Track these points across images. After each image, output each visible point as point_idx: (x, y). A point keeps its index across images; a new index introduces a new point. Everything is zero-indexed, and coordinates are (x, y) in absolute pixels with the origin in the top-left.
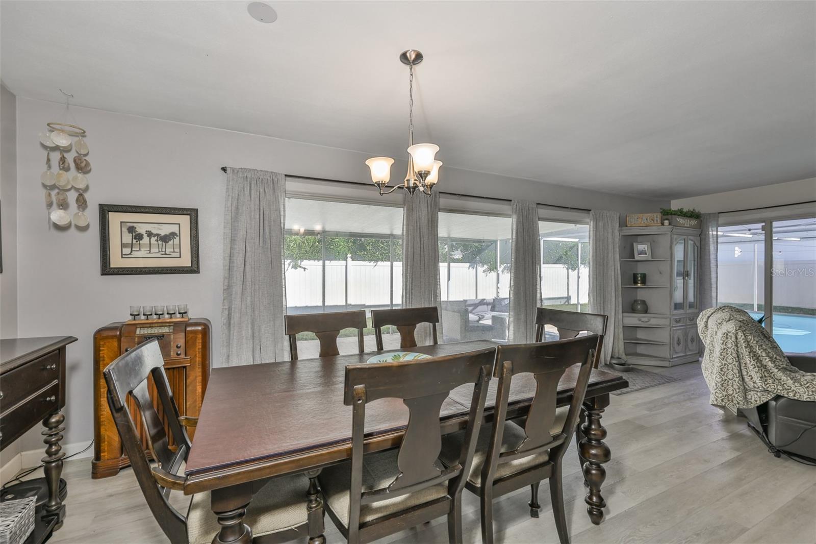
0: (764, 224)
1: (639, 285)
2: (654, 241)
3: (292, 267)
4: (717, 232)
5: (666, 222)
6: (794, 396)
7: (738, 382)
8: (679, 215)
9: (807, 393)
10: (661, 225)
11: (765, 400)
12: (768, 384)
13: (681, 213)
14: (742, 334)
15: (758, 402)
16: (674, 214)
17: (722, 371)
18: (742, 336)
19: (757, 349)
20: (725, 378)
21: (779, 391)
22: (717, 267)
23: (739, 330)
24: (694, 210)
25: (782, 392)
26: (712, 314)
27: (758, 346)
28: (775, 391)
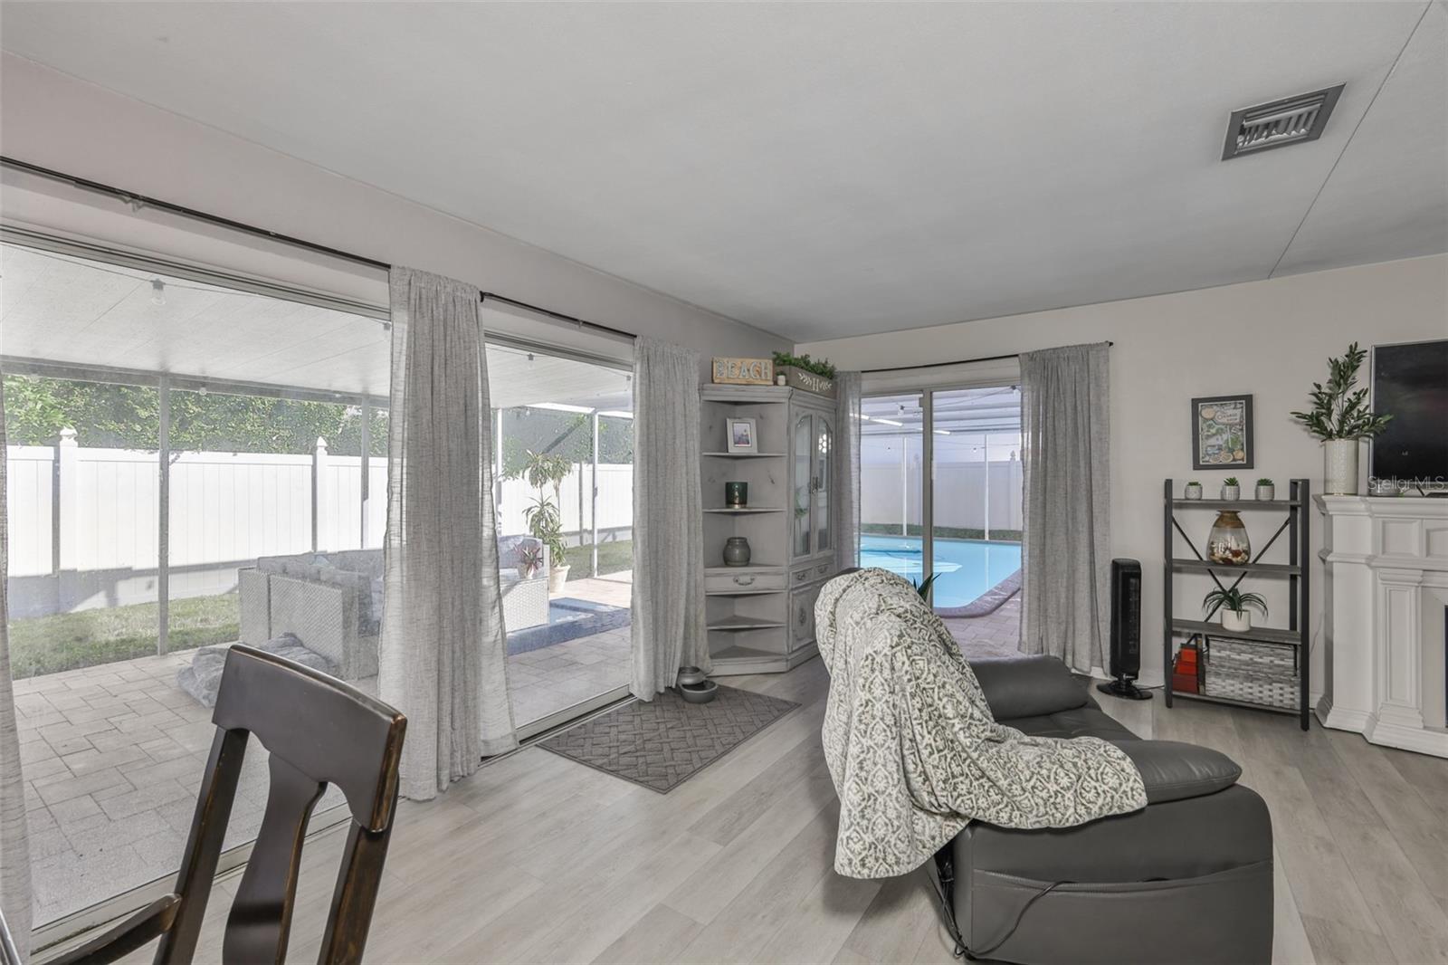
0: (921, 395)
1: (737, 506)
2: (761, 417)
4: (860, 414)
5: (782, 379)
6: (1010, 820)
7: (897, 798)
8: (802, 368)
9: (1035, 813)
10: (772, 383)
11: (952, 835)
12: (959, 795)
13: (804, 364)
14: (905, 659)
15: (938, 839)
16: (794, 365)
17: (861, 768)
18: (903, 663)
19: (936, 697)
20: (868, 789)
21: (981, 812)
22: (860, 471)
23: (898, 645)
24: (826, 362)
25: (987, 814)
26: (844, 591)
27: (936, 690)
28: (974, 813)
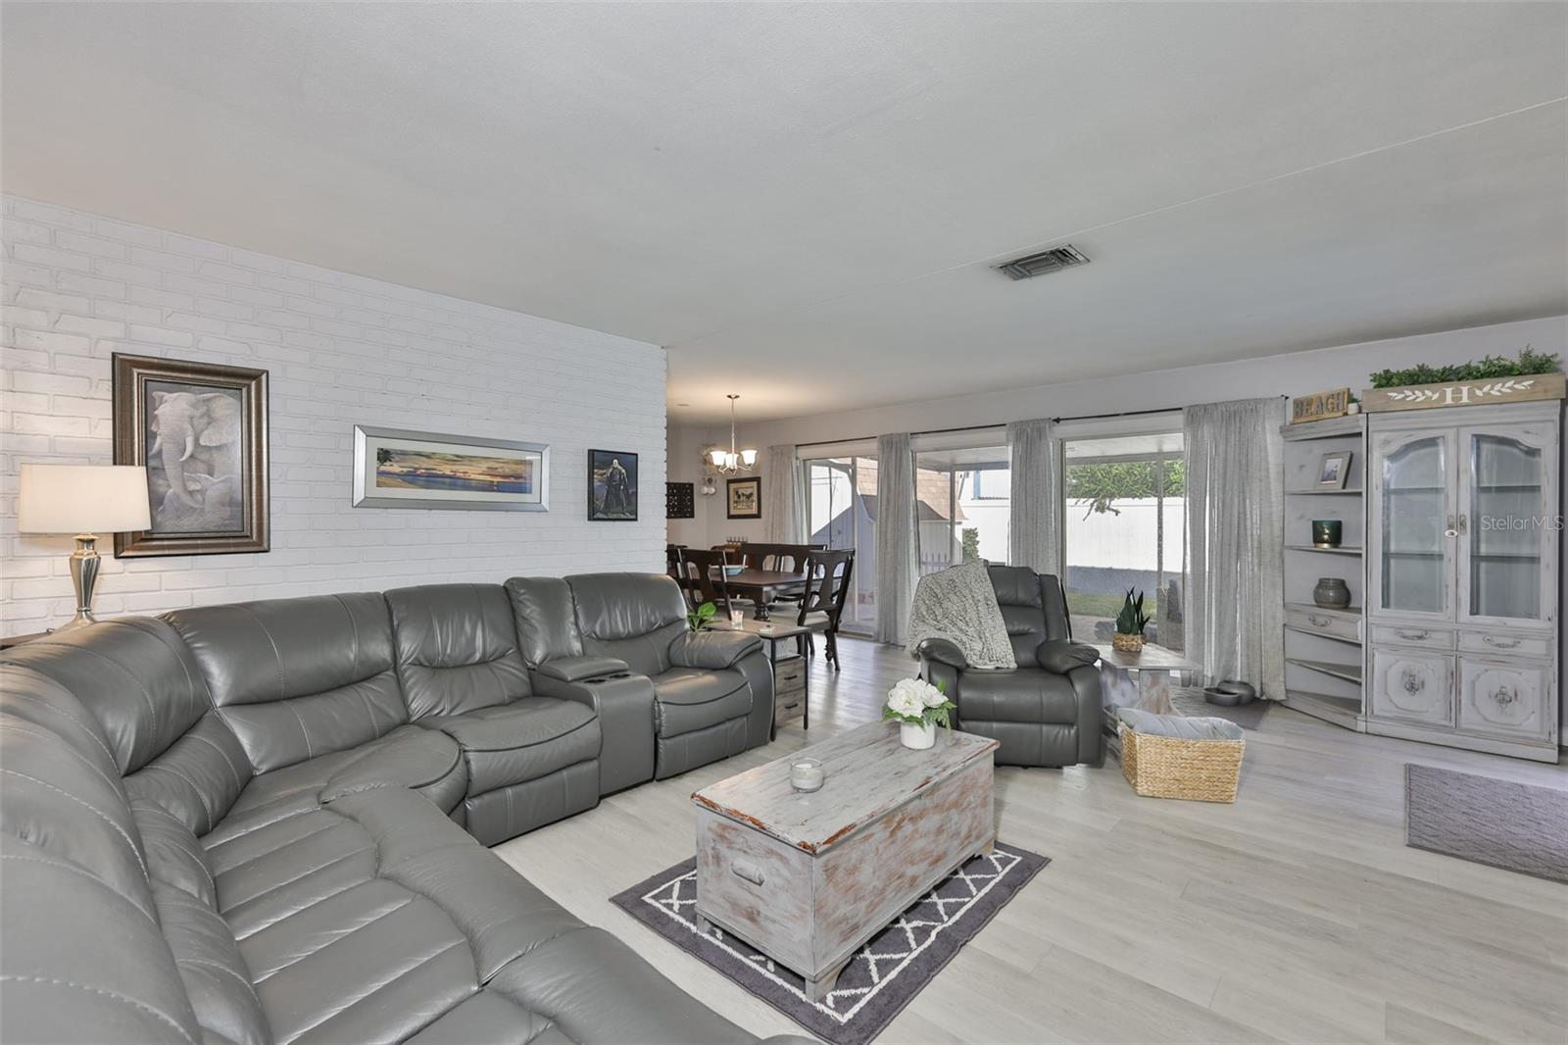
1: (1325, 546)
3: (1097, 510)
10: (1343, 414)
